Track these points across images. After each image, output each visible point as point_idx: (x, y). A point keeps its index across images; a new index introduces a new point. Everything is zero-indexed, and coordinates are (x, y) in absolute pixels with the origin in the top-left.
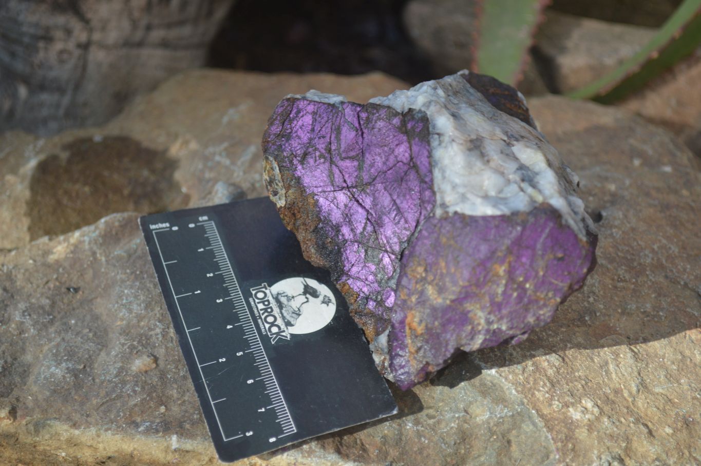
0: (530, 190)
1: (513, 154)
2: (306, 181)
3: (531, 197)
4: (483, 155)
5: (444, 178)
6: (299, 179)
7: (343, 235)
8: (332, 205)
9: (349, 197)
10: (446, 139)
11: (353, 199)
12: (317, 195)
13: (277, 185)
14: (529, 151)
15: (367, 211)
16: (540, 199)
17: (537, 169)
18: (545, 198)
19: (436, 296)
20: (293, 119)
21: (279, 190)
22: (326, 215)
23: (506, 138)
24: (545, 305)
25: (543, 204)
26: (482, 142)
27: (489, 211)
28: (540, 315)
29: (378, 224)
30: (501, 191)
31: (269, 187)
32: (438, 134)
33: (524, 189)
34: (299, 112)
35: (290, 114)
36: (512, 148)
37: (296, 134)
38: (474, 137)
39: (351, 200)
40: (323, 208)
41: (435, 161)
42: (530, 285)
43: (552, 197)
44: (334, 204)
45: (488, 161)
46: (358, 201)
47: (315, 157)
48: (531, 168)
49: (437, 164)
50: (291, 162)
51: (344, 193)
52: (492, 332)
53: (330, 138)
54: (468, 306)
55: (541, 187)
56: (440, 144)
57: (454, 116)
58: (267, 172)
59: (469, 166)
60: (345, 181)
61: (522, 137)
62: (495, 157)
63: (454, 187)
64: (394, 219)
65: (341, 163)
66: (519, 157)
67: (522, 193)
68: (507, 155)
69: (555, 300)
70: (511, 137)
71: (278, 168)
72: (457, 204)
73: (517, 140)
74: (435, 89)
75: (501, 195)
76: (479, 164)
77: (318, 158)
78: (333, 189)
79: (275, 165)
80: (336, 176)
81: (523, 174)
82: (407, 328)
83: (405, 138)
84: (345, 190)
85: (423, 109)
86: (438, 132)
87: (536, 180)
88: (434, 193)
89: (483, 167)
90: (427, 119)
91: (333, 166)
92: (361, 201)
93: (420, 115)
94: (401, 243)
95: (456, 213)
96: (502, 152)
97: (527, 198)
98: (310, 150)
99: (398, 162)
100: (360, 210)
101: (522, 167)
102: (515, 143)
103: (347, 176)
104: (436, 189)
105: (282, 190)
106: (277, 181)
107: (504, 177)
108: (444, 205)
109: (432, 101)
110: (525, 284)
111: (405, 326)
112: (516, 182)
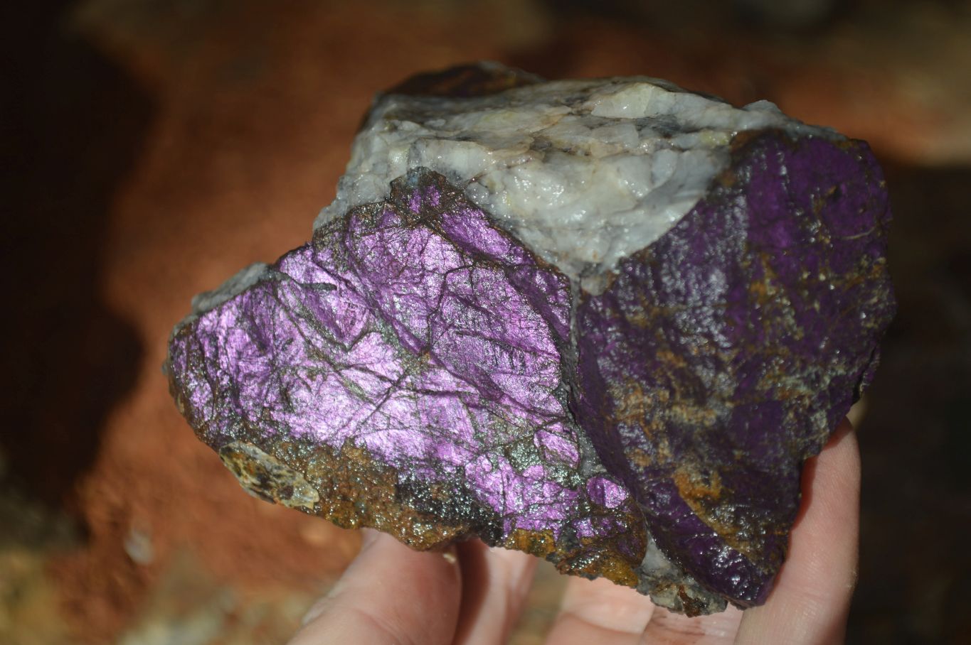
0: (693, 138)
1: (605, 118)
2: (322, 431)
3: (706, 147)
4: (569, 152)
5: (548, 232)
6: (307, 440)
7: (450, 463)
8: (392, 432)
9: (410, 397)
10: (494, 176)
11: (420, 395)
12: (357, 436)
13: (279, 476)
14: (622, 95)
15: (457, 394)
16: (721, 138)
17: (663, 109)
18: (729, 131)
19: (701, 414)
20: (216, 356)
21: (291, 482)
22: (396, 454)
23: (569, 110)
24: (871, 284)
25: (733, 140)
26: (547, 138)
27: (672, 216)
28: (875, 305)
29: (491, 398)
30: (652, 178)
31: (268, 493)
32: (478, 179)
33: (682, 146)
34: (213, 337)
35: (203, 353)
36: (592, 113)
37: (241, 375)
38: (530, 141)
39: (416, 399)
40: (383, 449)
41: (508, 222)
42: (826, 274)
43: (737, 122)
44: (395, 428)
45: (587, 154)
46: (428, 392)
47: (304, 383)
48: (653, 115)
49: (516, 223)
50: (273, 423)
51: (397, 398)
52: (828, 393)
53: (302, 334)
54: (764, 385)
55: (705, 123)
56: (491, 193)
57: (465, 138)
58: (244, 472)
59: (571, 181)
60: (382, 378)
61: (585, 90)
62: (591, 140)
63: (581, 228)
64: (513, 367)
65: (351, 357)
66: (618, 116)
67: (686, 153)
68: (601, 125)
69: (878, 263)
70: (569, 103)
71: (258, 451)
72: (611, 249)
73: (583, 100)
74: (394, 129)
75: (659, 184)
76: (581, 168)
77: (309, 381)
78: (374, 408)
79: (250, 448)
80: (361, 383)
81: (654, 128)
82: (690, 503)
83: (425, 232)
84: (395, 391)
85: (414, 166)
86: (470, 177)
87: (682, 122)
88: (553, 269)
89: (592, 167)
90: (435, 175)
91: (345, 372)
92: (433, 388)
93: (415, 180)
94: (555, 393)
95: (622, 263)
96: (592, 128)
97: (704, 153)
98: (286, 378)
99: (445, 275)
100: (444, 402)
101: (641, 125)
102: (587, 104)
103: (378, 368)
104: (549, 260)
105: (293, 477)
106: (275, 471)
107: (633, 155)
108: (587, 270)
109: (415, 143)
110: (817, 278)
111: (685, 505)
112: (660, 147)
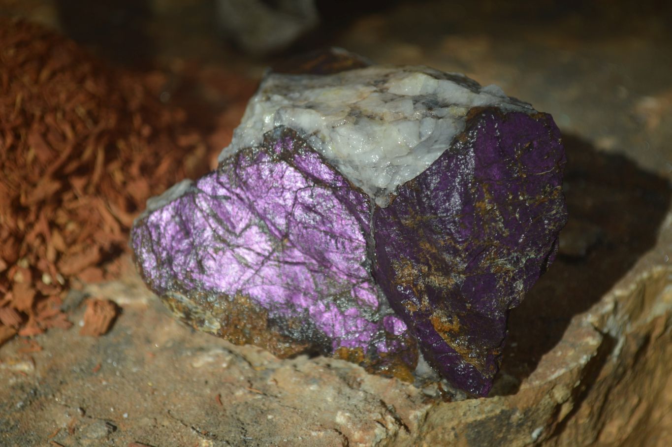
0: (445, 111)
1: (395, 95)
2: (223, 286)
3: (453, 117)
4: (371, 117)
5: (356, 168)
6: (212, 291)
7: (300, 306)
8: (266, 287)
9: (276, 265)
10: (325, 132)
11: (282, 264)
12: (244, 289)
13: (196, 313)
14: (406, 81)
15: (303, 264)
16: (462, 111)
17: (430, 90)
18: (466, 107)
19: (446, 281)
20: (159, 239)
21: (203, 317)
22: (268, 300)
23: (375, 89)
24: (552, 202)
25: (469, 113)
26: (359, 108)
27: (426, 161)
28: (554, 215)
29: (326, 267)
30: (420, 135)
31: (190, 323)
32: (315, 134)
33: (439, 116)
34: (157, 227)
35: (151, 236)
36: (389, 91)
37: (174, 251)
38: (348, 110)
39: (279, 267)
40: (259, 296)
41: (333, 161)
42: (523, 196)
43: (472, 101)
44: (266, 284)
45: (381, 119)
46: (287, 263)
47: (212, 256)
48: (424, 93)
49: (338, 162)
50: (192, 280)
51: (268, 266)
52: (524, 269)
53: (210, 226)
54: (484, 263)
55: (453, 101)
56: (323, 142)
57: (310, 107)
58: (176, 310)
59: (370, 137)
60: (259, 254)
61: (387, 75)
62: (385, 110)
63: (375, 166)
64: (338, 248)
65: (241, 241)
66: (403, 94)
67: (441, 120)
68: (392, 100)
69: (557, 189)
70: (376, 84)
71: (184, 297)
72: (392, 180)
73: (385, 82)
74: (268, 99)
75: (423, 139)
76: (377, 129)
77: (214, 255)
78: (253, 272)
79: (179, 295)
80: (246, 257)
81: (423, 103)
82: (441, 334)
83: (284, 165)
84: (267, 262)
85: (277, 124)
86: (311, 132)
87: (440, 99)
88: (359, 190)
89: (384, 128)
90: (290, 130)
91: (237, 250)
92: (289, 260)
93: (279, 133)
94: (363, 264)
95: (398, 187)
96: (386, 102)
97: (451, 121)
98: (201, 253)
99: (296, 192)
100: (297, 268)
101: (416, 100)
102: (386, 85)
103: (256, 247)
104: (357, 185)
105: (205, 314)
106: (194, 310)
107: (409, 120)
108: (379, 191)
109: (279, 110)
110: (518, 199)
111: (438, 335)
112: (425, 116)
